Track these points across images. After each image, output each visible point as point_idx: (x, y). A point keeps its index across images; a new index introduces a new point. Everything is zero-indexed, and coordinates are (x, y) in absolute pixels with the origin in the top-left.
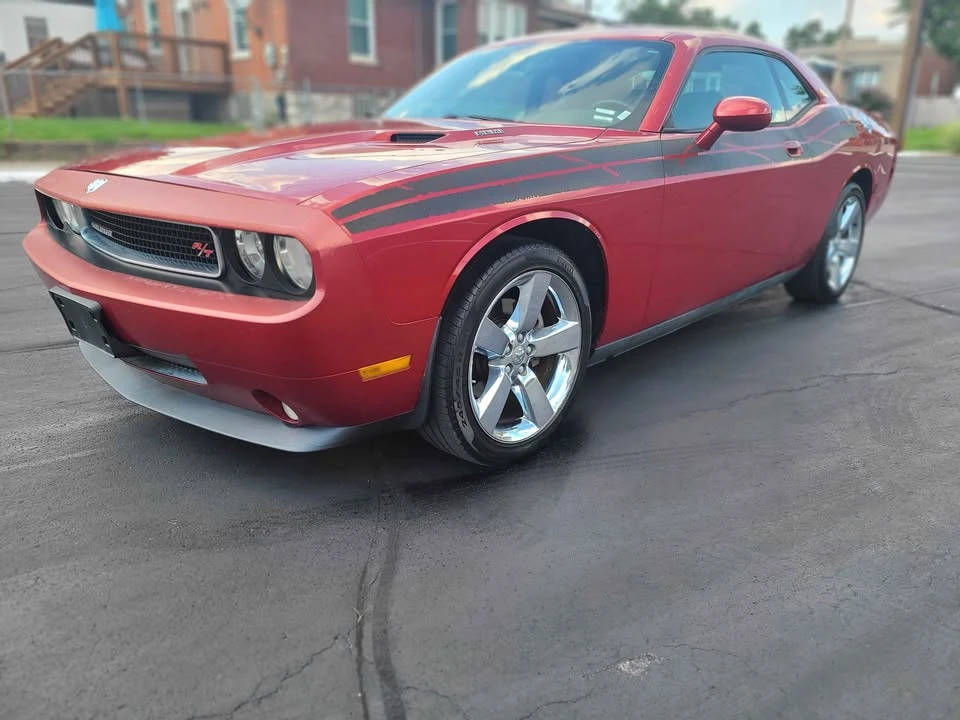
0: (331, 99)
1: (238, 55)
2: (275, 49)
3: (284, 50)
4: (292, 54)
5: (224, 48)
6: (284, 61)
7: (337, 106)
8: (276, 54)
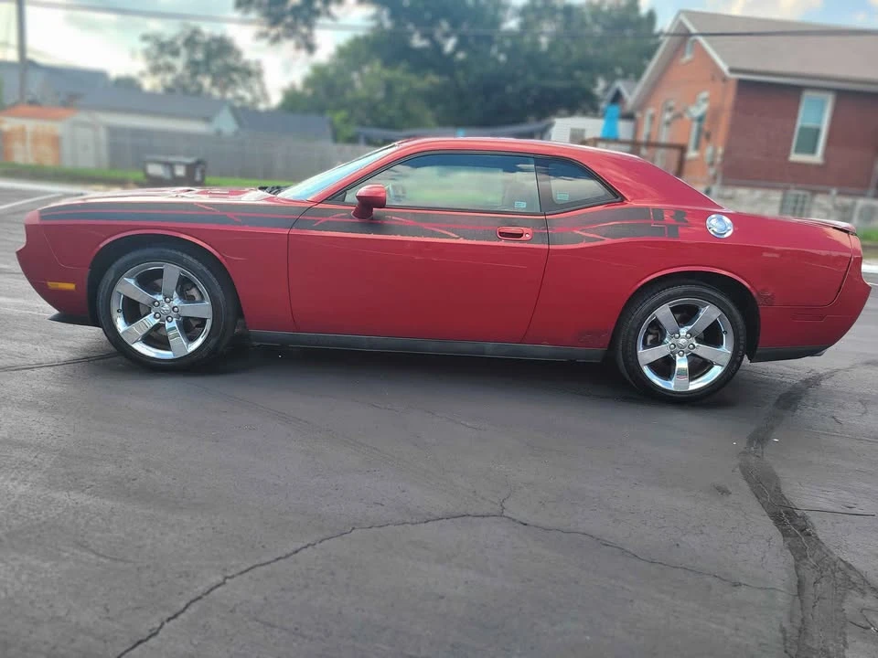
0: (758, 193)
1: (692, 154)
2: (713, 151)
3: (720, 151)
4: (727, 153)
5: (682, 149)
6: (719, 160)
7: (763, 199)
8: (714, 155)
